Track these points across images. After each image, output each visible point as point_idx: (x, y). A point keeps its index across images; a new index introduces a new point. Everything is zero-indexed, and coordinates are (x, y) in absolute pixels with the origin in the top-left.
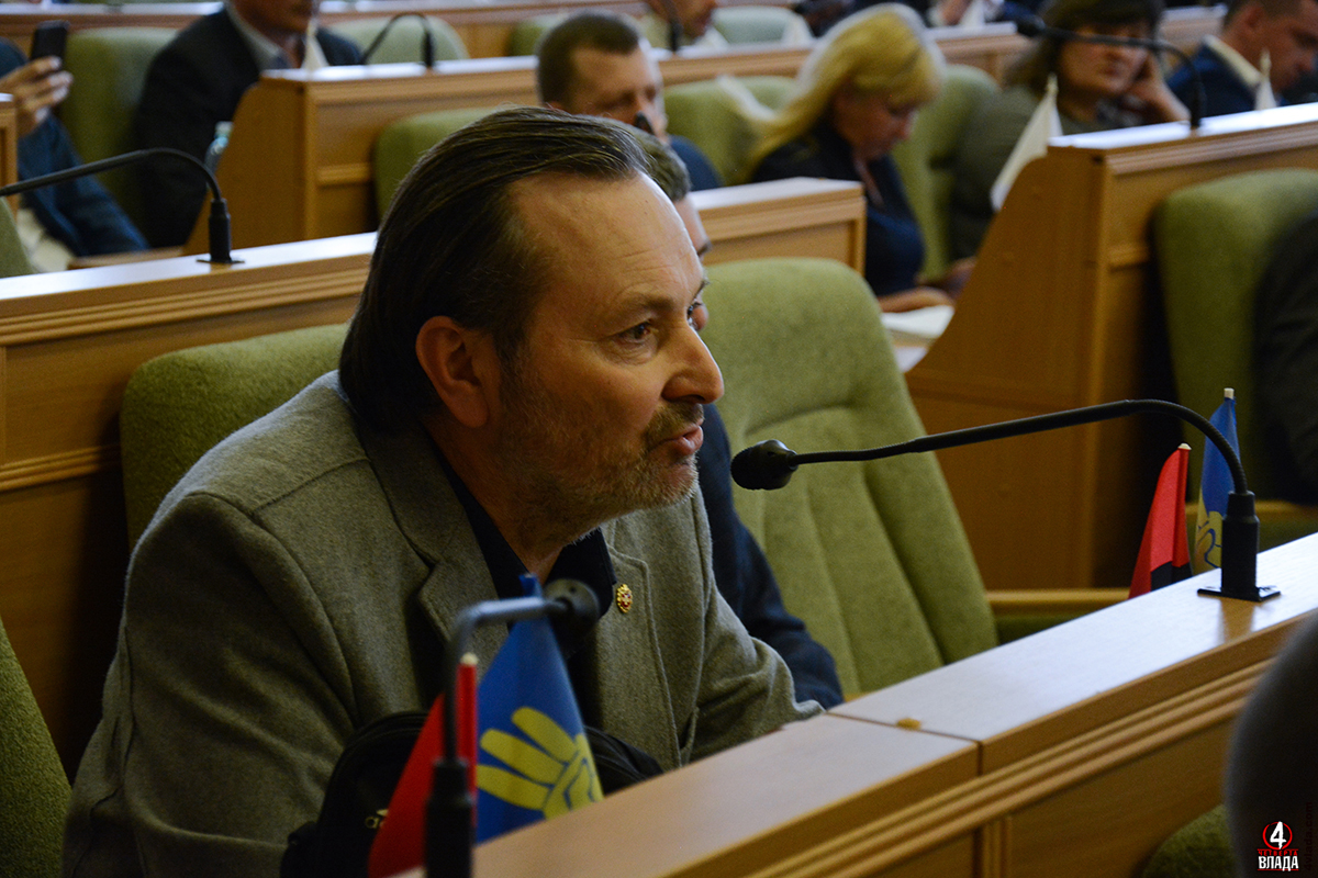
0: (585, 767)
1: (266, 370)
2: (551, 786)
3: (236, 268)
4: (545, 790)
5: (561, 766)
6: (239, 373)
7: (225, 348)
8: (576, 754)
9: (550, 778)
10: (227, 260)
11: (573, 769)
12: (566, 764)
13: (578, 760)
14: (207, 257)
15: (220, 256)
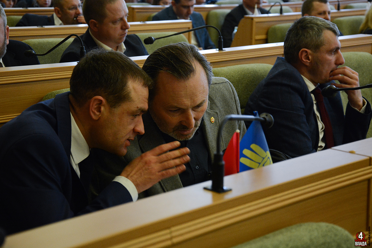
0: (268, 159)
1: (227, 74)
2: (260, 164)
3: (224, 51)
4: (258, 164)
5: (262, 159)
6: (221, 74)
7: (219, 68)
8: (267, 156)
9: (260, 162)
10: (222, 50)
11: (265, 160)
12: (264, 158)
13: (267, 157)
14: (218, 49)
15: (220, 49)
